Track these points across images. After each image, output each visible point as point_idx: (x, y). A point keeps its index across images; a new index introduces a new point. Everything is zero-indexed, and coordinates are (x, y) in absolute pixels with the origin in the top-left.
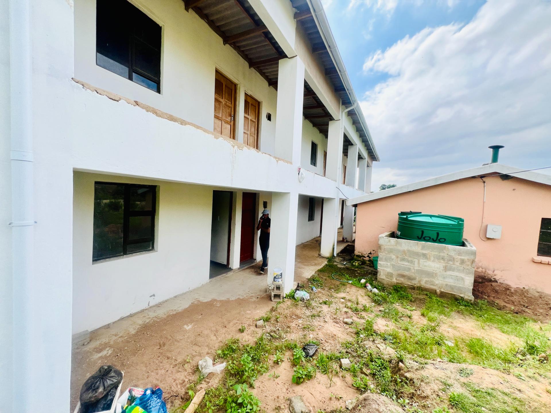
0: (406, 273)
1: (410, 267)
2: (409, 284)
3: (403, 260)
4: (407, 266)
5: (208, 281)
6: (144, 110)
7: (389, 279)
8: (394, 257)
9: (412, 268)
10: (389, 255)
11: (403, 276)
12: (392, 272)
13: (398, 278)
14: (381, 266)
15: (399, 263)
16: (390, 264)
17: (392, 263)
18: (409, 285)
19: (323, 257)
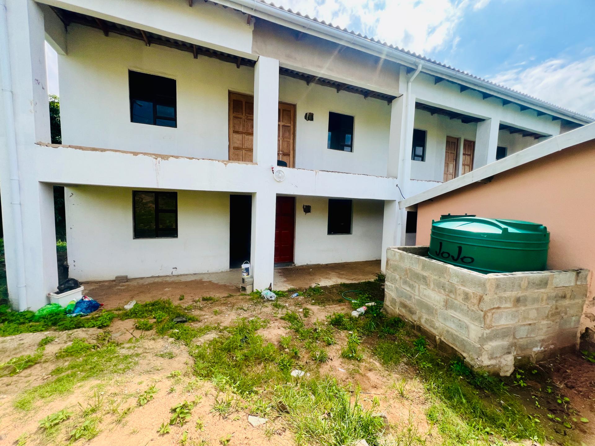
0: (408, 302)
2: (410, 319)
3: (405, 282)
4: (409, 293)
5: (229, 270)
7: (392, 307)
8: (397, 277)
9: (413, 296)
10: (394, 274)
11: (405, 306)
12: (395, 298)
13: (400, 308)
14: (387, 288)
15: (401, 287)
16: (394, 287)
17: (396, 285)
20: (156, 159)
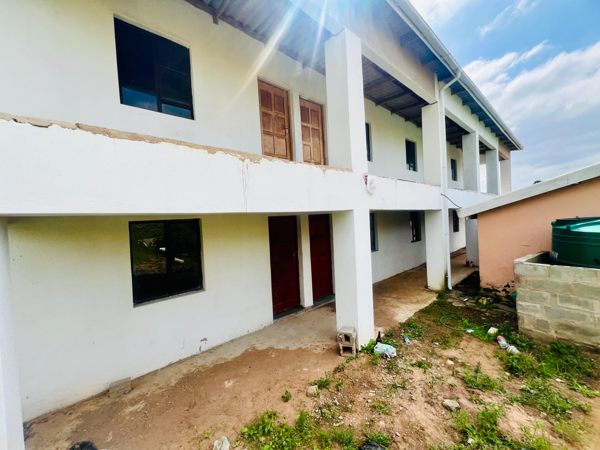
0: (577, 323)
1: (585, 314)
2: (586, 342)
3: (568, 300)
4: (577, 312)
5: (272, 323)
6: (89, 133)
7: (540, 330)
8: (546, 295)
9: (588, 315)
10: (536, 292)
11: (571, 328)
12: (545, 319)
13: (559, 331)
14: (523, 308)
15: (558, 306)
16: (541, 306)
17: (545, 304)
18: (585, 344)
19: (432, 291)
20: (243, 160)
